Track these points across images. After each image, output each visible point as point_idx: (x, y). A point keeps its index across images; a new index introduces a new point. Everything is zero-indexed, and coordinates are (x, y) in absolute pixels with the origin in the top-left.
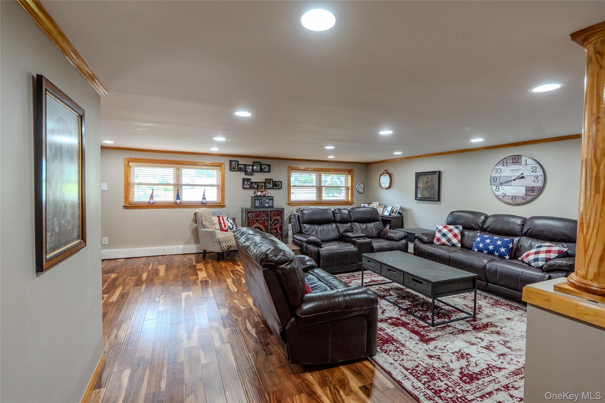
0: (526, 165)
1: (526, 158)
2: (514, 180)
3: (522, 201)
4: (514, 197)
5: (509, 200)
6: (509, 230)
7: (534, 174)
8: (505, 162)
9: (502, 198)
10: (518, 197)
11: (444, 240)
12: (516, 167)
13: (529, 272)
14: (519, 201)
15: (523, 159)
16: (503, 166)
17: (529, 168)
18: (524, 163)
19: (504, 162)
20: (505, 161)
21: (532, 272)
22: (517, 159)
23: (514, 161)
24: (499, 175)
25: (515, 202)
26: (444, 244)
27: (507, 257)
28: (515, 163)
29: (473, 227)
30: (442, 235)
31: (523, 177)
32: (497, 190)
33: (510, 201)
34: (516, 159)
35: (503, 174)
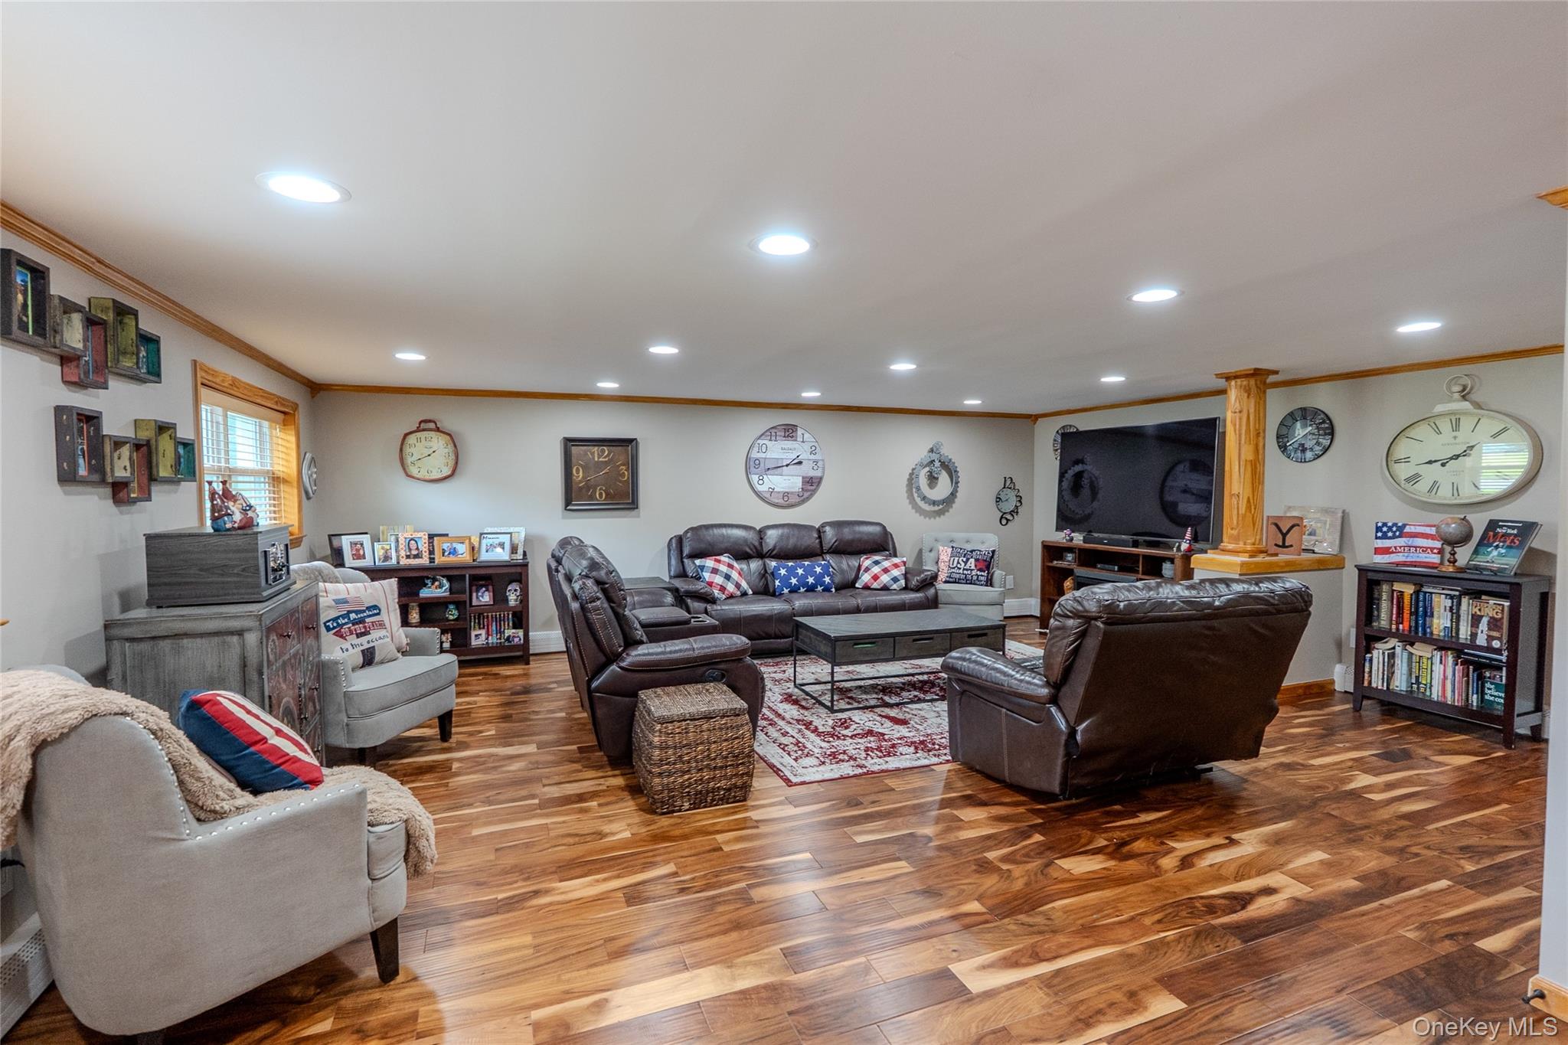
0: (803, 442)
1: (803, 431)
2: (787, 465)
3: (798, 499)
4: (786, 495)
5: (778, 499)
6: (806, 548)
7: (812, 457)
8: (773, 434)
9: (768, 496)
10: (792, 493)
11: (731, 588)
12: (789, 444)
13: (889, 597)
14: (793, 500)
15: (800, 432)
16: (770, 440)
17: (807, 447)
18: (800, 439)
19: (771, 433)
20: (773, 431)
21: (894, 597)
22: (791, 431)
23: (787, 434)
24: (763, 455)
25: (788, 502)
26: (731, 596)
27: (833, 590)
28: (788, 436)
29: (747, 553)
30: (712, 572)
31: (800, 463)
32: (761, 482)
33: (781, 501)
34: (789, 431)
35: (769, 455)
